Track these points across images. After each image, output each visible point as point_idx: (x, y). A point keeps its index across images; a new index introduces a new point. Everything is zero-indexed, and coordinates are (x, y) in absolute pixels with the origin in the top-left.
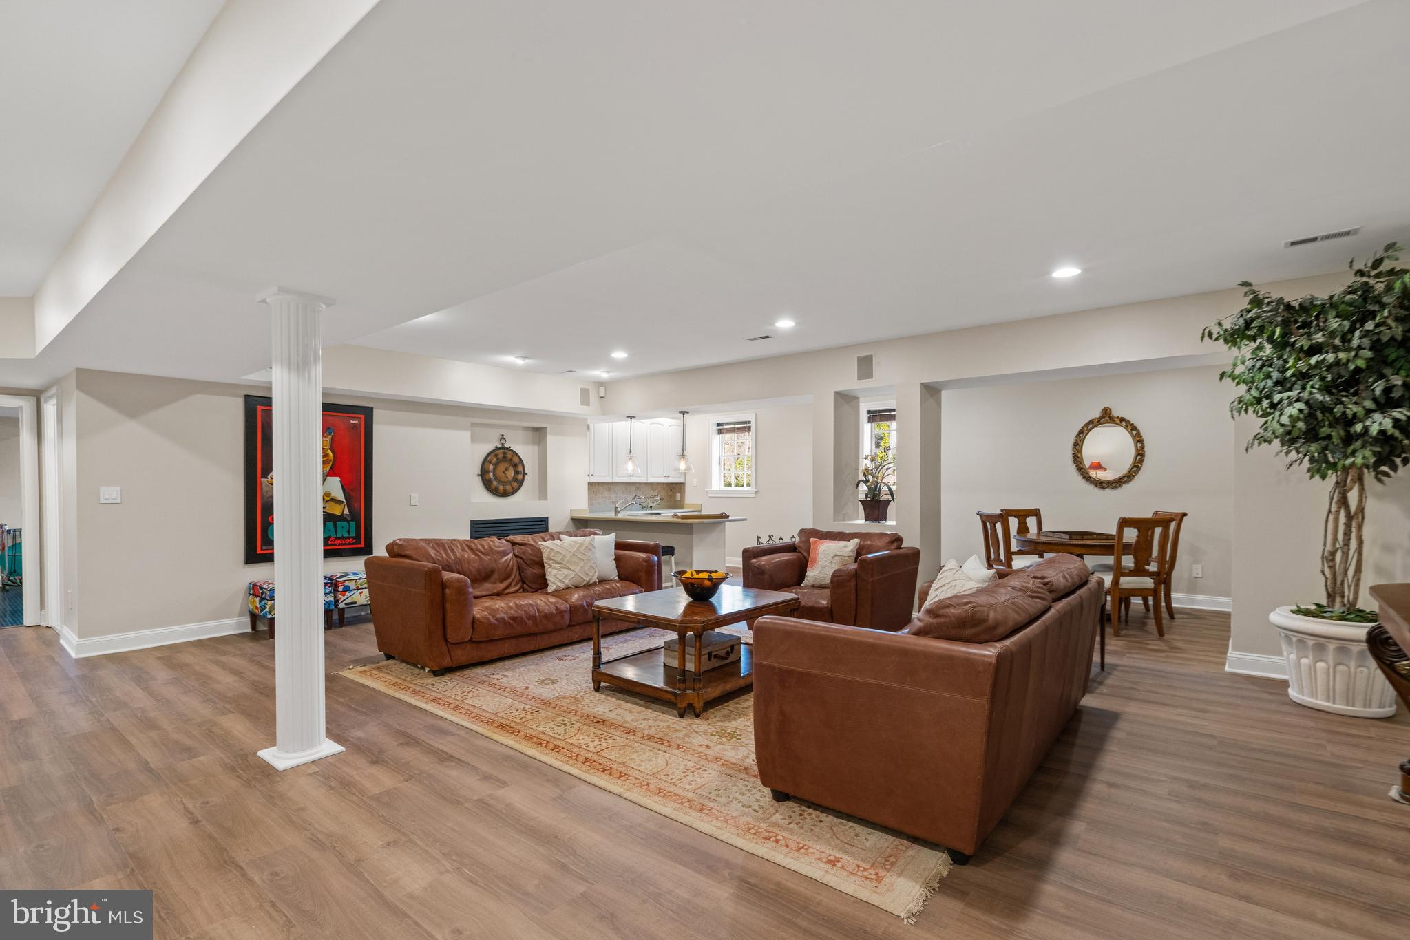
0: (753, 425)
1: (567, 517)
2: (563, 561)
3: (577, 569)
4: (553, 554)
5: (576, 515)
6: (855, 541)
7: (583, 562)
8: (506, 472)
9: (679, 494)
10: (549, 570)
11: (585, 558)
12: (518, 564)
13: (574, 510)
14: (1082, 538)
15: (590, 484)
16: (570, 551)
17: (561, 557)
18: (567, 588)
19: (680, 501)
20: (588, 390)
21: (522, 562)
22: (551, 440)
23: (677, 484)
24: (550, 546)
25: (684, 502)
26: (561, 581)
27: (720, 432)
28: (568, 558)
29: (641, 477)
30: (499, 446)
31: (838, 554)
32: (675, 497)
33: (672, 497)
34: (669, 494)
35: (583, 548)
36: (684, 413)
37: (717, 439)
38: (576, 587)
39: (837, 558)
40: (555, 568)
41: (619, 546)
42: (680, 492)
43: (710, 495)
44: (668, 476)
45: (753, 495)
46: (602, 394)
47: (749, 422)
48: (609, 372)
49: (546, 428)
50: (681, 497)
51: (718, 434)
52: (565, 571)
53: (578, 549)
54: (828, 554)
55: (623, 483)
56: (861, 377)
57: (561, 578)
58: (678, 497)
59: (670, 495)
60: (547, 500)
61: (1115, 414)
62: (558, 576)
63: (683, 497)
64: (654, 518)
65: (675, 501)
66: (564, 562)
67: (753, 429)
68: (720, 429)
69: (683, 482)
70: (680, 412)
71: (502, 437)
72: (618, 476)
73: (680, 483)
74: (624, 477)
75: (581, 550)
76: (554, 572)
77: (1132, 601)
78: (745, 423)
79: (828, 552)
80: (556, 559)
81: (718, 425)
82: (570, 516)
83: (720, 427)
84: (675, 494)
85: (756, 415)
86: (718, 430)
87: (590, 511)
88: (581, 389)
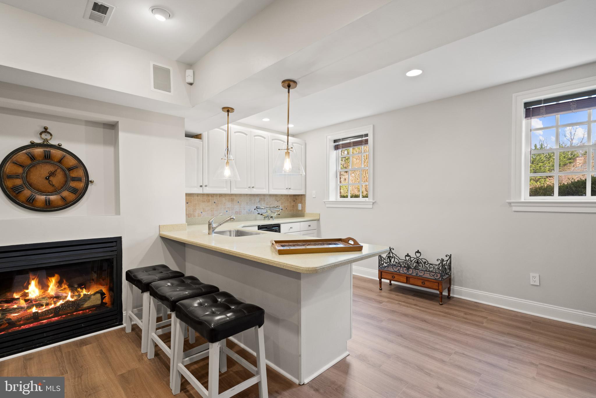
0: (370, 138)
1: (153, 234)
8: (51, 178)
13: (163, 226)
15: (187, 195)
19: (301, 210)
20: (168, 71)
23: (298, 195)
25: (305, 211)
27: (337, 148)
29: (263, 188)
30: (38, 141)
32: (297, 206)
33: (295, 206)
34: (292, 204)
37: (334, 154)
42: (301, 203)
43: (328, 206)
44: (291, 189)
45: (371, 206)
46: (190, 79)
47: (366, 135)
49: (118, 123)
50: (302, 207)
51: (335, 150)
55: (247, 195)
58: (300, 207)
59: (293, 206)
60: (120, 215)
63: (304, 207)
65: (297, 210)
67: (370, 141)
68: (337, 145)
69: (304, 194)
71: (46, 130)
73: (302, 195)
74: (245, 188)
78: (361, 136)
81: (335, 141)
82: (158, 233)
83: (337, 143)
84: (299, 204)
85: (374, 126)
86: (335, 146)
87: (188, 225)
88: (156, 68)
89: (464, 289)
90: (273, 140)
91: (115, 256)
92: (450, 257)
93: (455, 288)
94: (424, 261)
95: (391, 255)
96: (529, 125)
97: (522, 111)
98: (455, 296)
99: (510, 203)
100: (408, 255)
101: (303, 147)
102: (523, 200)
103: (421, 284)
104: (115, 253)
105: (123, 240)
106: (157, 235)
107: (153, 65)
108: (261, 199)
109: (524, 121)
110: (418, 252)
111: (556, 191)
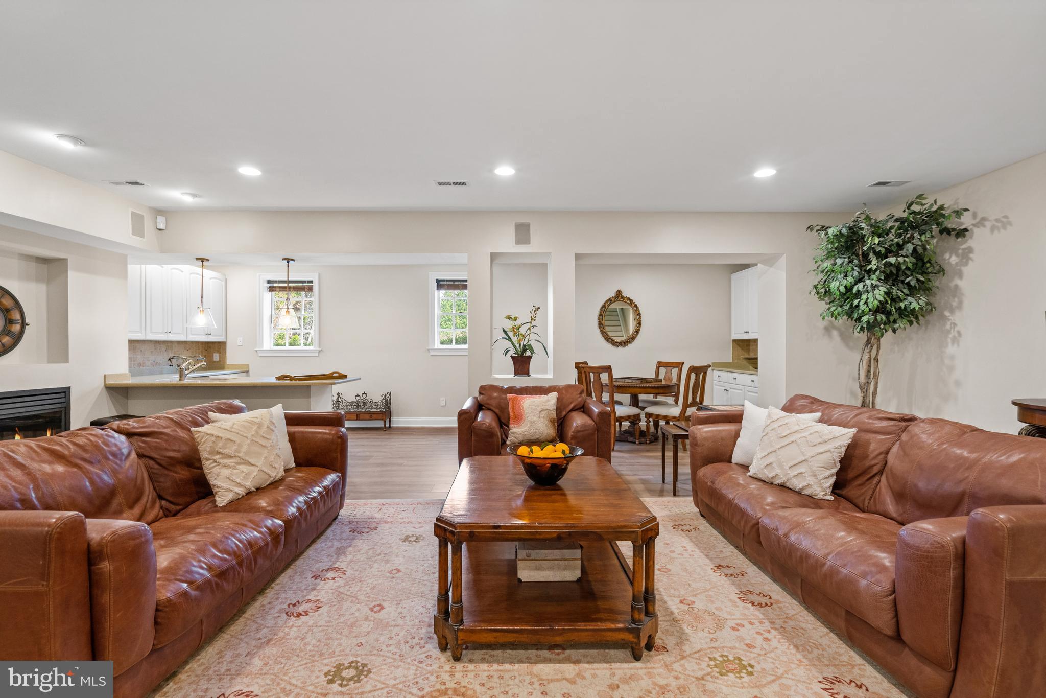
0: (316, 286)
1: (98, 384)
2: (239, 452)
3: (260, 462)
4: (220, 444)
5: (111, 382)
6: (553, 396)
7: (266, 451)
9: (218, 354)
10: (216, 470)
11: (268, 444)
12: (148, 468)
13: (109, 375)
14: (647, 383)
15: (131, 342)
16: (246, 437)
17: (235, 447)
18: (247, 494)
19: (219, 362)
20: (142, 217)
21: (152, 463)
22: (74, 278)
23: (213, 343)
24: (216, 433)
25: (225, 362)
26: (239, 485)
27: (272, 289)
28: (245, 448)
29: (180, 334)
31: (545, 408)
33: (208, 357)
34: (203, 355)
35: (264, 429)
36: (288, 260)
37: (267, 295)
38: (258, 489)
39: (544, 413)
40: (225, 466)
41: (291, 420)
42: (218, 352)
43: (260, 355)
44: (210, 334)
45: (317, 354)
46: (161, 226)
47: (312, 282)
48: (194, 196)
49: (67, 259)
50: (220, 357)
51: (270, 291)
52: (243, 467)
53: (257, 432)
54: (535, 410)
56: (519, 241)
57: (238, 481)
58: (216, 357)
59: (211, 356)
60: (68, 362)
61: (624, 294)
62: (234, 478)
63: (223, 357)
64: (200, 382)
65: (212, 362)
66: (240, 455)
67: (316, 289)
68: (273, 287)
69: (224, 340)
70: (284, 259)
72: (152, 332)
73: (219, 342)
74: (161, 333)
75: (261, 432)
76: (225, 472)
77: (660, 424)
78: (303, 282)
79: (533, 407)
80: (226, 451)
81: (269, 282)
82: (103, 383)
83: (271, 285)
84: (214, 354)
85: (319, 274)
86: (270, 287)
87: (131, 376)
88: (133, 213)
89: (401, 419)
90: (191, 274)
91: (64, 409)
92: (390, 394)
93: (394, 419)
94: (370, 400)
95: (340, 400)
96: (439, 295)
97: (435, 284)
98: (394, 426)
99: (428, 350)
100: (358, 395)
101: (223, 283)
102: (436, 347)
103: (369, 418)
104: (64, 405)
105: (72, 390)
106: (101, 384)
107: (132, 212)
108: (168, 346)
109: (436, 292)
110: (364, 393)
111: (454, 341)
